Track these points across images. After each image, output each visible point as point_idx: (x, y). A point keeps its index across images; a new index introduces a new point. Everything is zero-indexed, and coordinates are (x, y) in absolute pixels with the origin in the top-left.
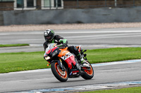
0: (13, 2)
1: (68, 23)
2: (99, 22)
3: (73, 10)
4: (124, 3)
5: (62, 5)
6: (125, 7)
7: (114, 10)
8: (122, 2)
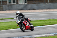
0: (7, 1)
1: (29, 9)
2: (42, 9)
3: (31, 4)
4: (52, 1)
5: (27, 2)
6: (52, 3)
8: (51, 1)
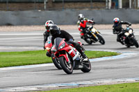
3: (3, 12)
6: (54, 10)
8: (51, 5)
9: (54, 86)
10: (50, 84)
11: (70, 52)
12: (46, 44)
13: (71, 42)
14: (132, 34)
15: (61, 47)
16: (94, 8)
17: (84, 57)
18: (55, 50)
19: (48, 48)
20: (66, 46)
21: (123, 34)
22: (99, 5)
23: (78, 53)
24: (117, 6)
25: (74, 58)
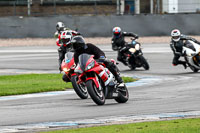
7: (27, 20)
9: (43, 126)
10: (37, 123)
11: (101, 74)
12: (63, 64)
13: (103, 61)
14: (140, 51)
15: (89, 68)
16: (100, 13)
17: (120, 81)
18: (81, 72)
19: (66, 70)
20: (96, 66)
21: (127, 51)
22: (108, 9)
23: (111, 75)
24: (133, 10)
25: (107, 83)
